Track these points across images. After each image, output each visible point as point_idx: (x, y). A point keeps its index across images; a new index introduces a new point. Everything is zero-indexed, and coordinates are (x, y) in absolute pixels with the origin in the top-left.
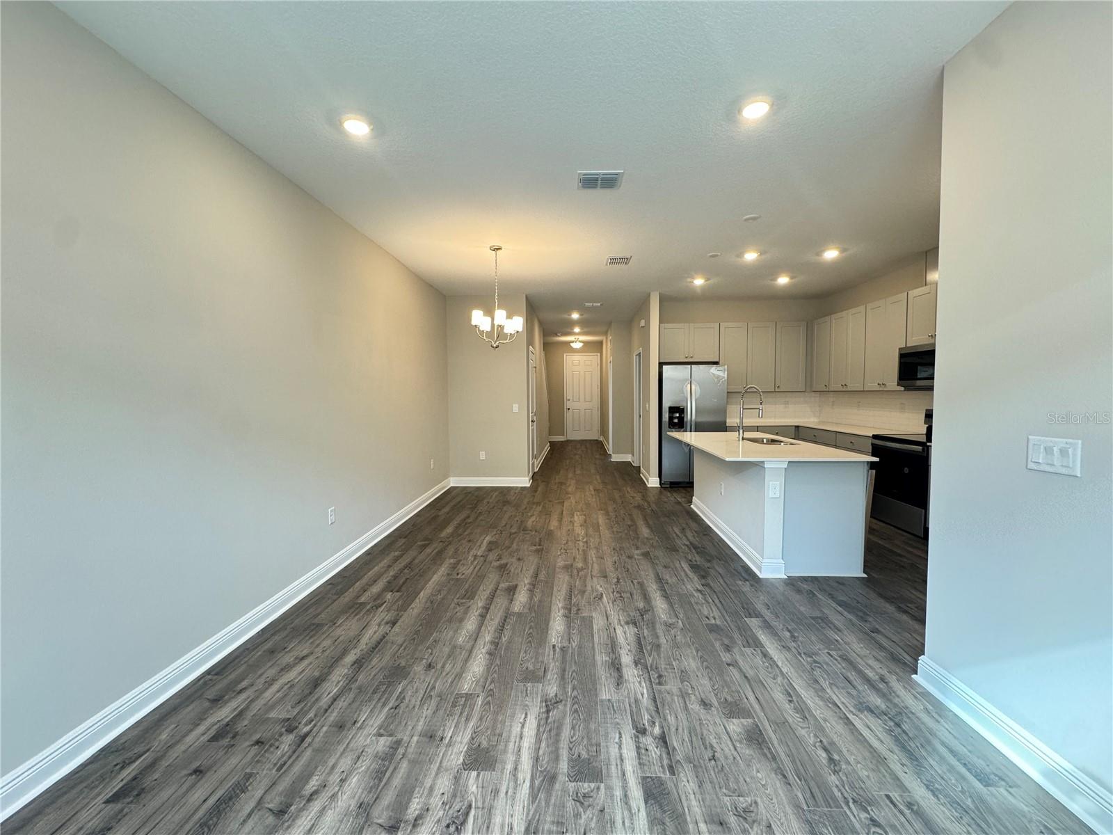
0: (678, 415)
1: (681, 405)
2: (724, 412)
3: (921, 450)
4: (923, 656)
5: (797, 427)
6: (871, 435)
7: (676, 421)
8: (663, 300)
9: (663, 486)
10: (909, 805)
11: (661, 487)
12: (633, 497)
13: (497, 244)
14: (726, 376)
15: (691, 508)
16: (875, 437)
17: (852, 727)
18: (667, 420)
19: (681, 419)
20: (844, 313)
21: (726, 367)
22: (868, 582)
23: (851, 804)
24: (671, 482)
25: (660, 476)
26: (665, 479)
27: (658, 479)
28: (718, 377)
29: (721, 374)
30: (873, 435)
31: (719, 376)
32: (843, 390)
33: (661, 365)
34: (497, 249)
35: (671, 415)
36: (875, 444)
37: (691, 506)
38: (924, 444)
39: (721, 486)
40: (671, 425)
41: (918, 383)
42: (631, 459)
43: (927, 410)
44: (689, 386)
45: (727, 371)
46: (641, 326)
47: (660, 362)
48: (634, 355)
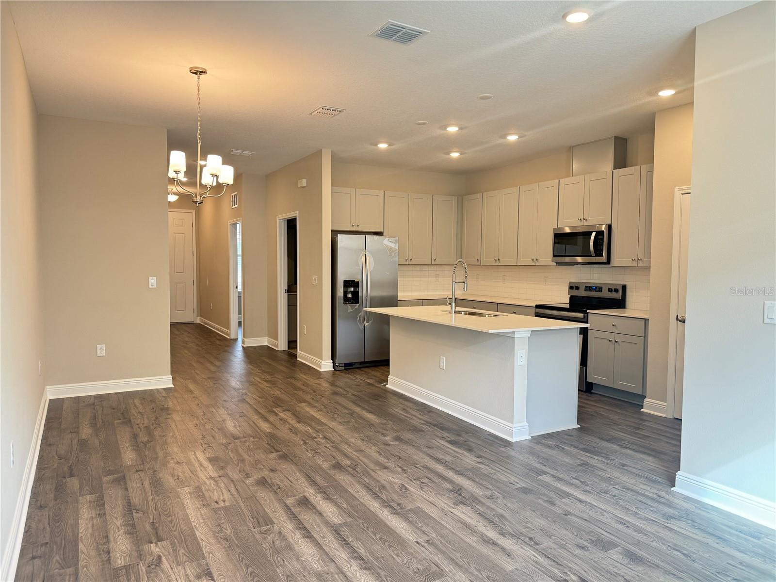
0: (352, 289)
1: (357, 278)
2: (395, 285)
3: (583, 317)
4: (679, 472)
6: (534, 305)
7: (350, 295)
8: (338, 162)
9: (337, 369)
10: (741, 563)
11: (335, 370)
13: (201, 65)
14: (397, 248)
15: (388, 388)
16: (538, 306)
17: (674, 531)
18: (342, 294)
19: (356, 294)
21: (397, 238)
22: (582, 430)
23: (718, 575)
24: (345, 364)
25: (333, 358)
26: (341, 360)
27: (332, 361)
29: (392, 245)
30: (536, 305)
31: (391, 248)
32: (497, 264)
33: (335, 233)
34: (201, 72)
35: (346, 290)
36: (538, 313)
37: (387, 386)
38: (585, 312)
39: (442, 360)
40: (346, 300)
41: (579, 259)
42: (268, 343)
43: (570, 282)
44: (364, 257)
45: (395, 242)
46: (299, 186)
47: (332, 231)
48: (277, 219)
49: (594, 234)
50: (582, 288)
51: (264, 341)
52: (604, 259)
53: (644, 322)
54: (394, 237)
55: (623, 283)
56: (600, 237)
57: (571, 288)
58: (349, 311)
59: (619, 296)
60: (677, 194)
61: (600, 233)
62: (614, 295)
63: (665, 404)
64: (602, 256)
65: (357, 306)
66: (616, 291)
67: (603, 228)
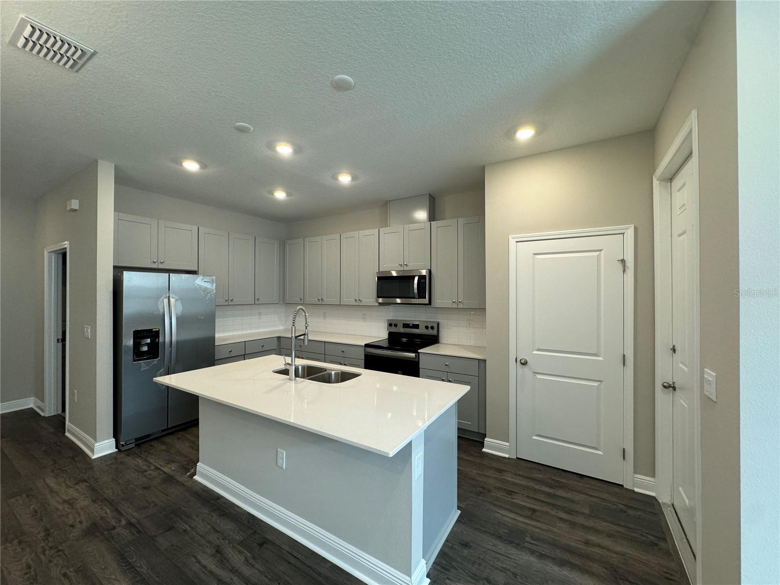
0: (149, 341)
1: (155, 328)
3: (414, 357)
5: (279, 338)
6: (363, 344)
7: (145, 349)
8: (122, 180)
9: (123, 449)
11: (119, 450)
12: (70, 503)
16: (367, 346)
18: (130, 347)
19: (153, 347)
20: (318, 238)
21: (214, 277)
24: (136, 439)
27: (114, 440)
28: (205, 290)
30: (365, 344)
31: (206, 288)
32: (319, 303)
33: (118, 270)
35: (137, 343)
36: (367, 352)
37: (195, 477)
38: (416, 352)
39: (280, 455)
40: (138, 354)
41: (398, 301)
42: (35, 404)
43: (388, 320)
44: (166, 301)
45: (212, 282)
46: (68, 209)
47: (115, 267)
48: (45, 251)
49: (416, 279)
50: (400, 326)
51: (30, 403)
52: (426, 301)
53: (477, 362)
54: (211, 276)
55: (438, 321)
56: (423, 281)
57: (390, 325)
58: (142, 369)
59: (434, 332)
60: (512, 242)
61: (422, 278)
62: (430, 332)
63: (507, 444)
64: (426, 298)
65: (155, 361)
66: (432, 328)
67: (424, 272)
